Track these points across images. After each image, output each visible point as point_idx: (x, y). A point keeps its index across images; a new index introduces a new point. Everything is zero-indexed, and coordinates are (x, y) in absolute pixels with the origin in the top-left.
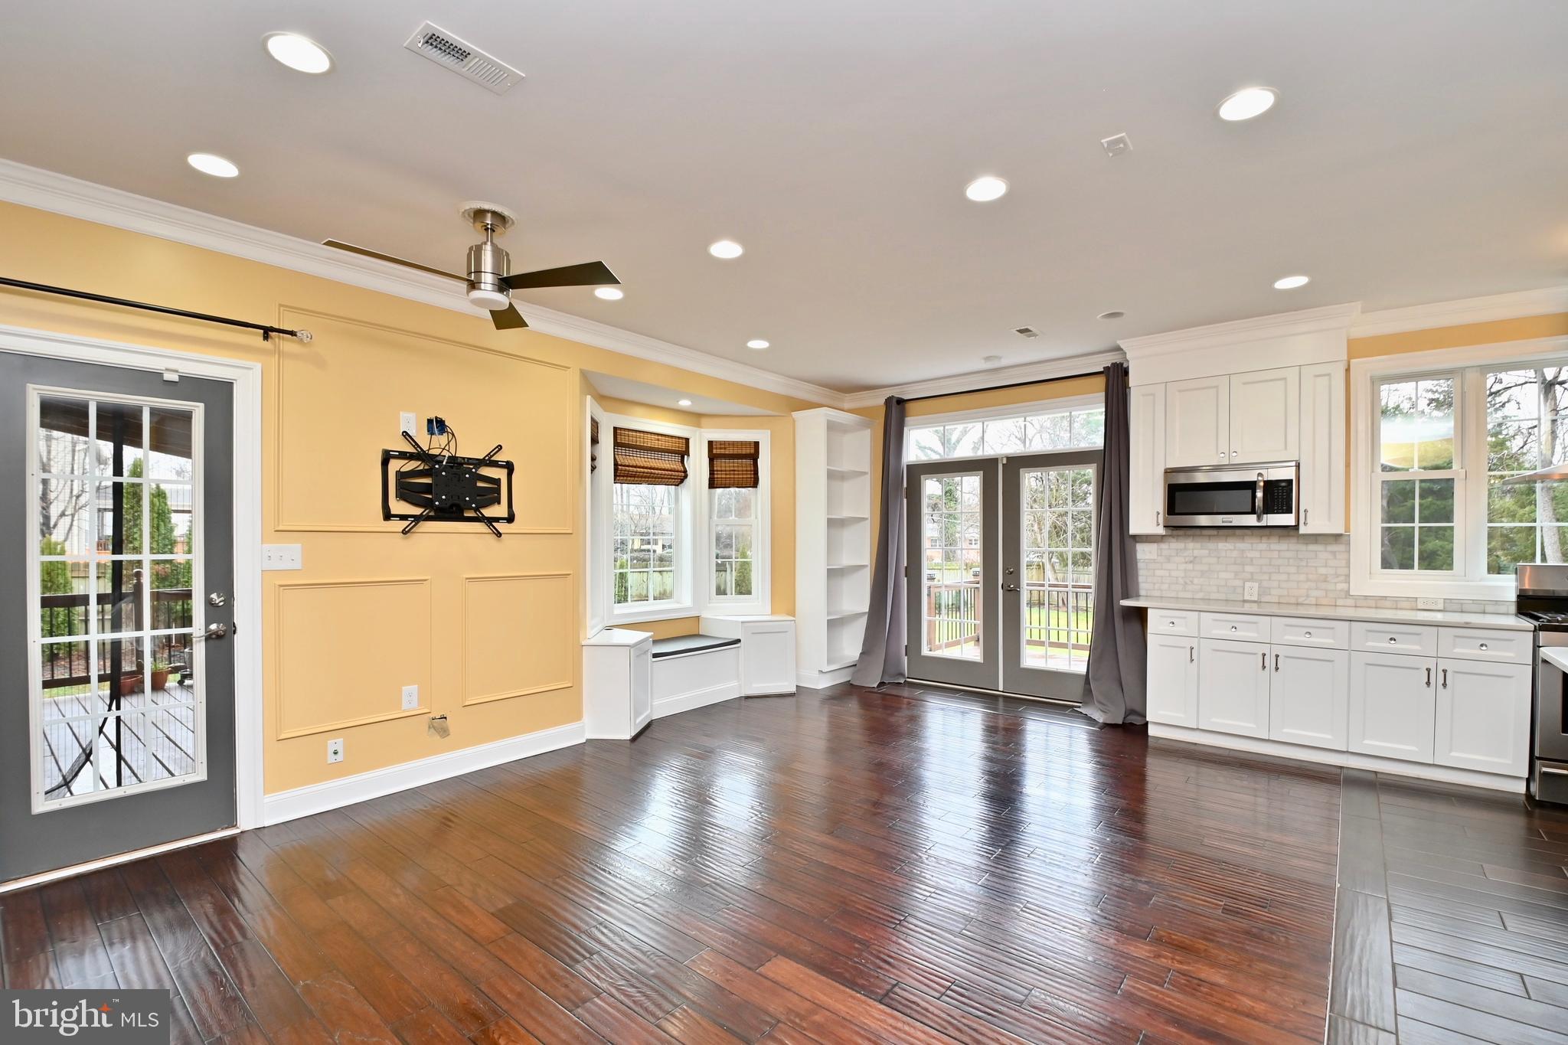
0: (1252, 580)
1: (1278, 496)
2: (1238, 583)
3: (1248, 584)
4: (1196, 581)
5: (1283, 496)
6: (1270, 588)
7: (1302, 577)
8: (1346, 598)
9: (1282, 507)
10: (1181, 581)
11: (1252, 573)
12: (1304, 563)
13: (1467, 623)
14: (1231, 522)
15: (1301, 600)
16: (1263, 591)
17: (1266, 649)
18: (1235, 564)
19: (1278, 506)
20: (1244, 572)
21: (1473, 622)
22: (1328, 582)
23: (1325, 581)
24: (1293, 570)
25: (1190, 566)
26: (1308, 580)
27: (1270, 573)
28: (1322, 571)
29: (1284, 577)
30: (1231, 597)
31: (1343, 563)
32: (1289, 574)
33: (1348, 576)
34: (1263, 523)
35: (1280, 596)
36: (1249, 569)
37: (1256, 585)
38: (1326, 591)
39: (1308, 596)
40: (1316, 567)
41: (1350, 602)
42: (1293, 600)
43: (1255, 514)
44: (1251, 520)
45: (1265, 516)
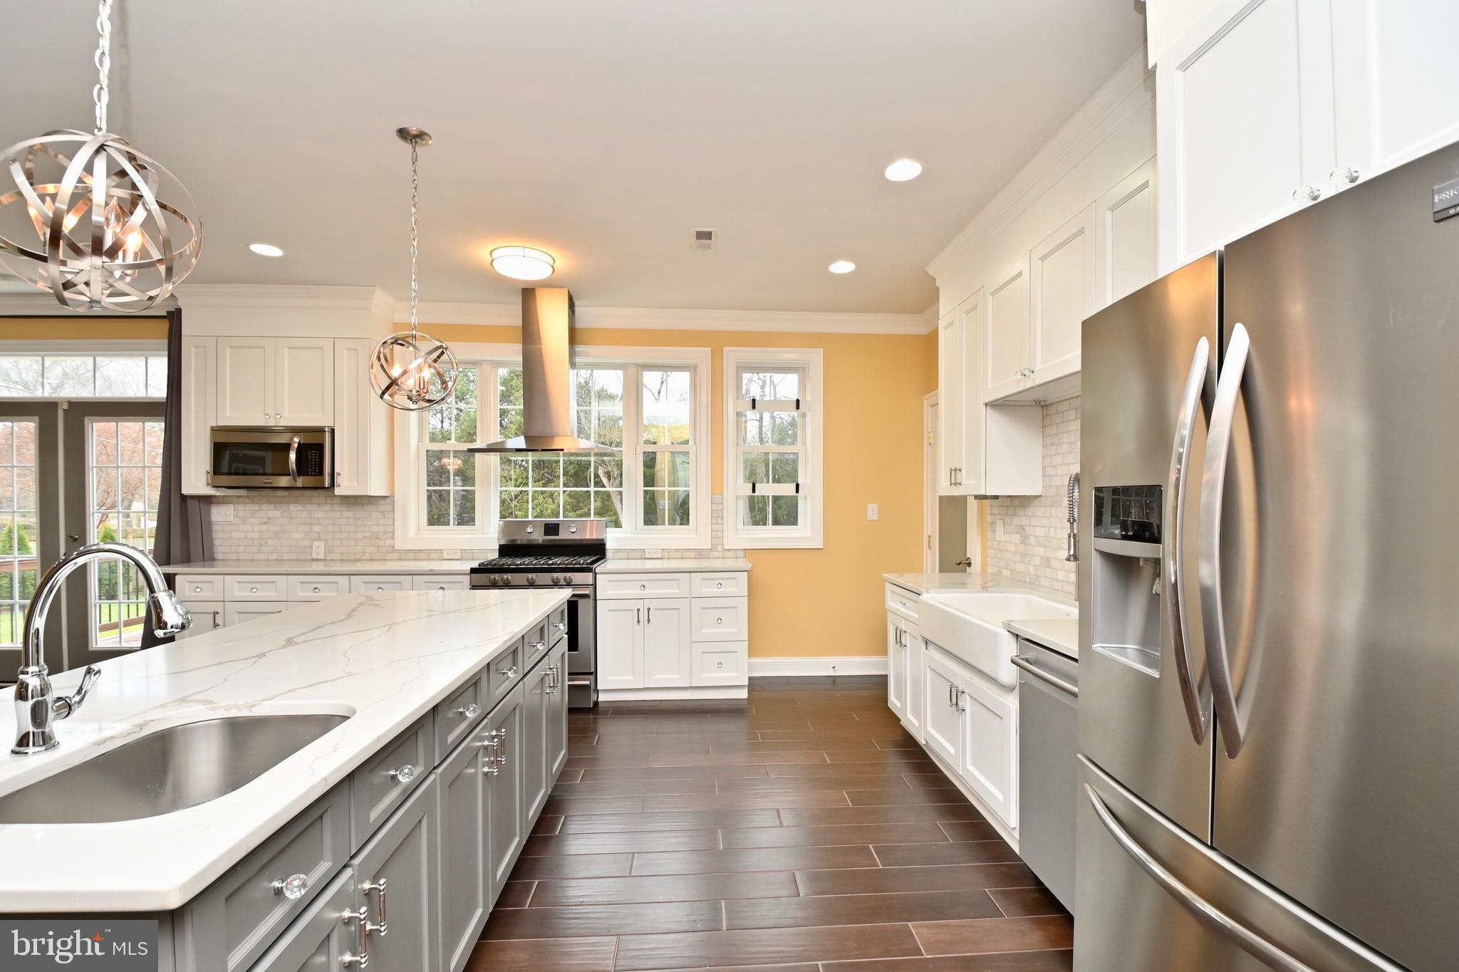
0: (319, 539)
2: (306, 543)
3: (315, 544)
4: (270, 542)
5: (315, 459)
6: (334, 547)
7: (360, 535)
8: (392, 552)
9: (315, 469)
10: (256, 543)
11: (319, 533)
12: (360, 522)
14: (272, 483)
15: (358, 556)
16: (328, 550)
18: (305, 524)
19: (311, 468)
20: (312, 532)
22: (379, 539)
23: (377, 538)
24: (352, 528)
25: (264, 528)
26: (365, 538)
27: (334, 532)
28: (375, 529)
29: (345, 535)
30: (302, 557)
31: (390, 522)
32: (349, 532)
33: (393, 533)
35: (342, 554)
36: (316, 528)
37: (323, 543)
40: (370, 526)
41: (396, 556)
42: (352, 557)
43: (290, 475)
45: (299, 478)
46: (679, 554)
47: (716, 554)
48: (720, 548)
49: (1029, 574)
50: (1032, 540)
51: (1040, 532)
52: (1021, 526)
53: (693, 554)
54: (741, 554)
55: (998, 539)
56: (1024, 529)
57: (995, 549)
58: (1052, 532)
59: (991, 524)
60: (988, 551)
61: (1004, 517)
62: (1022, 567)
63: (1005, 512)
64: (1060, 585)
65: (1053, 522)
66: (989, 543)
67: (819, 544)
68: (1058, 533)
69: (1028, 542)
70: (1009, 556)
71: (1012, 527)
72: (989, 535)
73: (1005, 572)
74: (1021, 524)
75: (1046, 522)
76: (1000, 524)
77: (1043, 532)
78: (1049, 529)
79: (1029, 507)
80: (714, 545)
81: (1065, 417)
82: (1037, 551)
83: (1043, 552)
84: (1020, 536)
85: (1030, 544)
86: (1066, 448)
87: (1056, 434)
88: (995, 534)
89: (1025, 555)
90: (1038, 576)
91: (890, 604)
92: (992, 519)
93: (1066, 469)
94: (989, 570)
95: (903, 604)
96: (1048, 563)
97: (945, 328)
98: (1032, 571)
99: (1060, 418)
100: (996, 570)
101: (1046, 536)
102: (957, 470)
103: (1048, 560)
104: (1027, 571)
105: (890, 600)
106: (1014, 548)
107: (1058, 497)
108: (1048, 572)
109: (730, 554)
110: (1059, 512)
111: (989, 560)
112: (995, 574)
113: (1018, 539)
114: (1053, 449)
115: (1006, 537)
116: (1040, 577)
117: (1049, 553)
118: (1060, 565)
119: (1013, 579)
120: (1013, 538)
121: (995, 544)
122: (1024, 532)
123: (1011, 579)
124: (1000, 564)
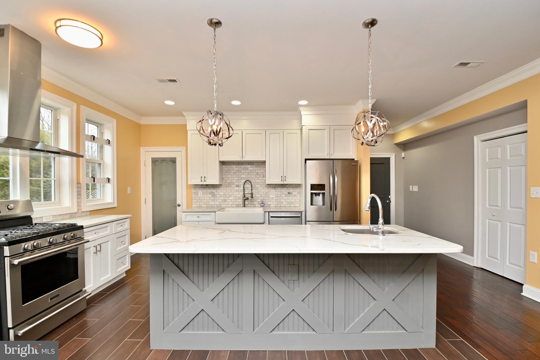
46: (61, 217)
47: (78, 214)
48: (80, 211)
49: (216, 205)
50: (218, 196)
51: (220, 193)
53: (68, 216)
54: (88, 213)
56: (214, 193)
57: (197, 200)
58: (227, 193)
59: (195, 192)
60: (193, 201)
61: (202, 190)
62: (213, 203)
63: (203, 189)
64: (230, 206)
65: (227, 191)
66: (193, 198)
67: (115, 205)
68: (230, 193)
69: (216, 196)
70: (206, 201)
71: (207, 193)
72: (193, 196)
73: (203, 206)
74: (212, 192)
75: (224, 191)
76: (200, 192)
77: (223, 193)
78: (226, 192)
79: (216, 187)
80: (78, 210)
81: (232, 166)
82: (220, 198)
83: (223, 198)
84: (212, 195)
85: (216, 197)
86: (232, 174)
87: (228, 170)
88: (198, 195)
89: (214, 200)
90: (221, 205)
91: (186, 219)
92: (195, 191)
93: (232, 179)
94: (193, 206)
95: (199, 217)
96: (225, 201)
97: (192, 134)
98: (218, 203)
99: (230, 166)
100: (198, 206)
101: (224, 194)
102: (205, 177)
103: (225, 200)
104: (215, 204)
105: (186, 218)
106: (208, 198)
107: (229, 185)
108: (225, 203)
109: (85, 214)
110: (230, 188)
111: (193, 203)
112: (197, 207)
113: (211, 196)
114: (227, 174)
115: (204, 196)
116: (221, 204)
117: (225, 198)
118: (230, 201)
119: (208, 207)
120: (208, 196)
121: (197, 198)
122: (213, 194)
123: (207, 207)
124: (201, 203)
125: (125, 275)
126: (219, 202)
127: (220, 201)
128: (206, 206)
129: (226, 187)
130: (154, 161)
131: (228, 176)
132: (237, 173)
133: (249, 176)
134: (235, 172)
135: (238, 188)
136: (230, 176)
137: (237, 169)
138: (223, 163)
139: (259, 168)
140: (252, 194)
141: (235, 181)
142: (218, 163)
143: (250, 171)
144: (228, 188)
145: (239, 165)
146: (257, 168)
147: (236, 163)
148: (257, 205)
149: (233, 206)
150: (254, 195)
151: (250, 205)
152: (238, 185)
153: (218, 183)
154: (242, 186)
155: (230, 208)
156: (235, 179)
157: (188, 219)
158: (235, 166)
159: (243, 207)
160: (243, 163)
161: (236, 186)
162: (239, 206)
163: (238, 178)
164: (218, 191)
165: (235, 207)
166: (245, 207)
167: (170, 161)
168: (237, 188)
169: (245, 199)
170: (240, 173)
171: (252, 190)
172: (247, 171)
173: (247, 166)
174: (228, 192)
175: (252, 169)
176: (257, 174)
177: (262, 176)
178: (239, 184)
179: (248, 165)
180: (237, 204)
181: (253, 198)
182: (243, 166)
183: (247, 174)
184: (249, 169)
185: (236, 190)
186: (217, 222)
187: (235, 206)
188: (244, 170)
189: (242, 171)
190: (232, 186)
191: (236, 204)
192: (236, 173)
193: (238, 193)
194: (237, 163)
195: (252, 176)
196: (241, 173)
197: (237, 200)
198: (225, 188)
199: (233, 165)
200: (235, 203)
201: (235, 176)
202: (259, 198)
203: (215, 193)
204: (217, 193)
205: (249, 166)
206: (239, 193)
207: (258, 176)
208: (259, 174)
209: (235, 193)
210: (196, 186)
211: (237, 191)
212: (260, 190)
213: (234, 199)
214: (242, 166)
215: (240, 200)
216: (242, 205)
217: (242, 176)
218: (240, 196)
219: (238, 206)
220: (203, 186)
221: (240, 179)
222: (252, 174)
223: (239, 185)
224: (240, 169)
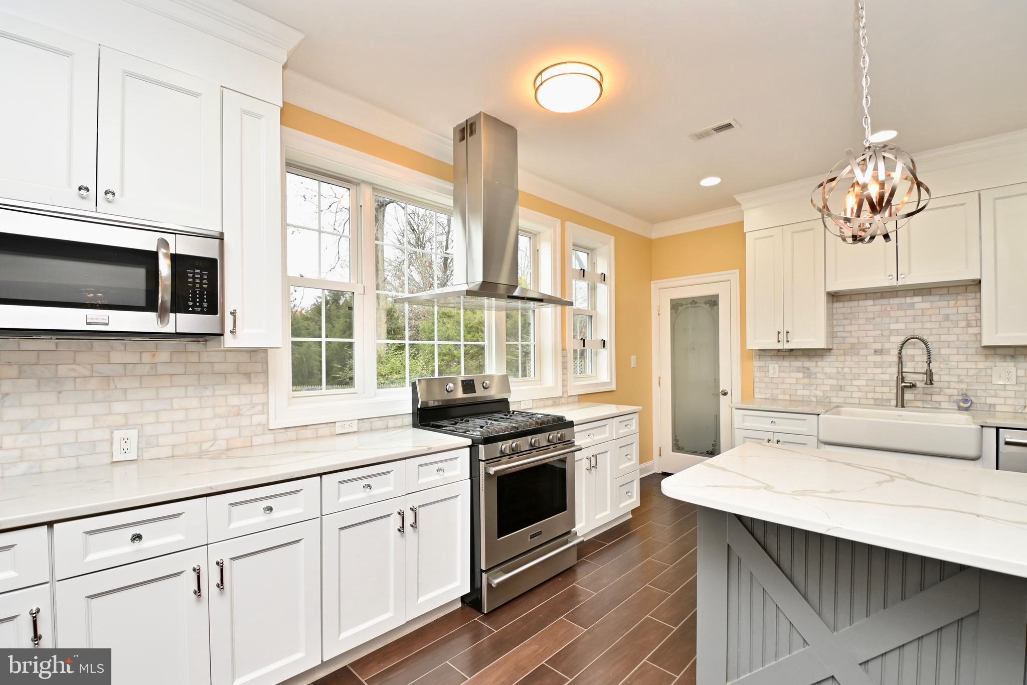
0: (126, 426)
1: (194, 283)
2: (100, 434)
3: (118, 434)
5: (201, 284)
6: (157, 436)
8: (264, 434)
9: (201, 302)
11: (126, 415)
13: (429, 449)
14: (107, 324)
16: (146, 442)
17: (197, 558)
18: (95, 401)
19: (194, 301)
20: (111, 414)
21: (433, 446)
22: (242, 415)
23: (238, 414)
26: (216, 416)
27: (157, 412)
29: (180, 415)
33: (266, 404)
34: (169, 328)
35: (174, 446)
36: (121, 407)
37: (133, 434)
38: (239, 427)
39: (215, 439)
41: (269, 438)
43: (156, 311)
44: (146, 321)
45: (172, 315)
46: (542, 403)
47: (563, 400)
48: (566, 395)
49: (817, 397)
50: (819, 375)
51: (827, 370)
52: (804, 367)
53: (550, 402)
54: (576, 399)
55: (771, 376)
56: (808, 369)
57: (766, 383)
58: (846, 370)
59: (760, 367)
60: (756, 384)
61: (779, 362)
62: (807, 393)
63: (781, 359)
64: (857, 401)
65: (847, 364)
66: (757, 380)
67: (613, 387)
68: (855, 371)
69: (814, 376)
70: (788, 386)
71: (792, 368)
72: (757, 374)
73: (780, 397)
74: (805, 366)
75: (837, 364)
76: (774, 367)
77: (834, 370)
78: (842, 368)
79: (816, 355)
80: (563, 393)
81: (861, 303)
82: (826, 381)
83: (834, 382)
84: (804, 373)
85: (816, 378)
86: (862, 321)
87: (851, 313)
88: (767, 373)
89: (811, 385)
90: (828, 397)
91: (744, 424)
92: (762, 364)
93: (863, 334)
94: (757, 396)
95: (774, 423)
96: (841, 388)
97: (756, 239)
98: (819, 394)
99: (855, 303)
100: (768, 396)
101: (838, 373)
102: (788, 332)
103: (841, 386)
104: (813, 394)
105: (743, 422)
106: (794, 381)
107: (853, 350)
108: (841, 394)
109: (571, 399)
110: (856, 358)
111: (756, 390)
112: (766, 399)
113: (800, 375)
114: (846, 322)
115: (782, 375)
116: (830, 397)
117: (841, 383)
118: (856, 389)
119: (794, 401)
120: (793, 375)
121: (766, 380)
122: (808, 371)
123: (791, 401)
124: (774, 392)
125: (630, 516)
126: (824, 391)
127: (828, 388)
128: (789, 398)
129: (844, 354)
130: (676, 306)
131: (848, 328)
132: (879, 320)
133: (919, 325)
134: (871, 316)
135: (880, 356)
136: (855, 328)
137: (878, 308)
138: (834, 297)
139: (952, 303)
140: (930, 374)
141: (871, 340)
142: (823, 298)
143: (919, 313)
144: (848, 358)
145: (882, 297)
146: (944, 304)
147: (875, 293)
148: (944, 405)
149: (864, 401)
150: (935, 378)
151: (919, 404)
152: (882, 350)
153: (822, 345)
154: (896, 352)
155: (854, 407)
156: (869, 333)
157: (747, 425)
158: (871, 302)
159: (896, 406)
160: (897, 291)
161: (873, 351)
162: (884, 404)
163: (879, 332)
164: (820, 364)
165: (871, 405)
166: (903, 406)
167: (705, 303)
168: (878, 358)
169: (904, 386)
170: (887, 320)
171: (929, 362)
172: (909, 312)
173: (909, 300)
174: (851, 368)
175: (927, 305)
176: (947, 318)
177: (963, 324)
178: (882, 346)
179: (914, 295)
180: (876, 397)
181: (931, 384)
182: (897, 301)
183: (911, 319)
184: (917, 306)
185: (875, 362)
186: (823, 437)
187: (872, 402)
188: (898, 310)
189: (893, 314)
190: (862, 352)
191: (876, 399)
192: (873, 319)
193: (879, 370)
194: (879, 295)
195: (928, 325)
196: (891, 317)
197: (878, 389)
198: (841, 358)
199: (866, 299)
200: (870, 395)
201: (871, 327)
202: (953, 385)
203: (813, 370)
204: (819, 369)
205: (917, 299)
206: (884, 369)
207: (947, 324)
208: (951, 317)
209: (869, 370)
210: (763, 353)
211: (876, 365)
212: (955, 364)
213: (867, 386)
214: (892, 301)
215: (886, 389)
216: (894, 403)
217: (893, 326)
218: (886, 377)
219: (880, 403)
220: (779, 353)
221: (886, 333)
222: (926, 318)
223: (884, 351)
224: (889, 309)
